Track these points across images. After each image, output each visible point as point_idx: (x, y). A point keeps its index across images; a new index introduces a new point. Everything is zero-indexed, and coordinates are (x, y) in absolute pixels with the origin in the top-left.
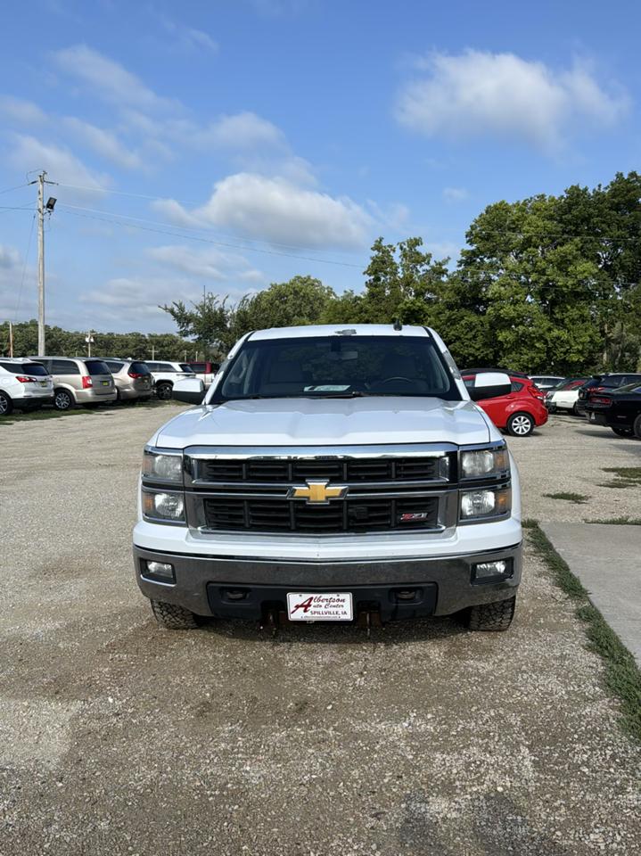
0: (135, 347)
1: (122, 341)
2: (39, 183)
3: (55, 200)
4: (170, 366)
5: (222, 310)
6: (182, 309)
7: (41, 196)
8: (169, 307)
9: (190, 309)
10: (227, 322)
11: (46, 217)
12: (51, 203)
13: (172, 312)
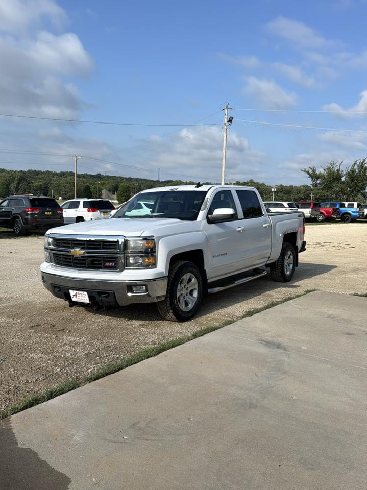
0: (304, 193)
1: (297, 190)
2: (226, 110)
3: (233, 118)
4: (282, 204)
5: (338, 171)
6: (314, 170)
7: (226, 117)
8: (307, 170)
9: (320, 170)
10: (342, 177)
11: (228, 127)
12: (231, 119)
13: (308, 173)
